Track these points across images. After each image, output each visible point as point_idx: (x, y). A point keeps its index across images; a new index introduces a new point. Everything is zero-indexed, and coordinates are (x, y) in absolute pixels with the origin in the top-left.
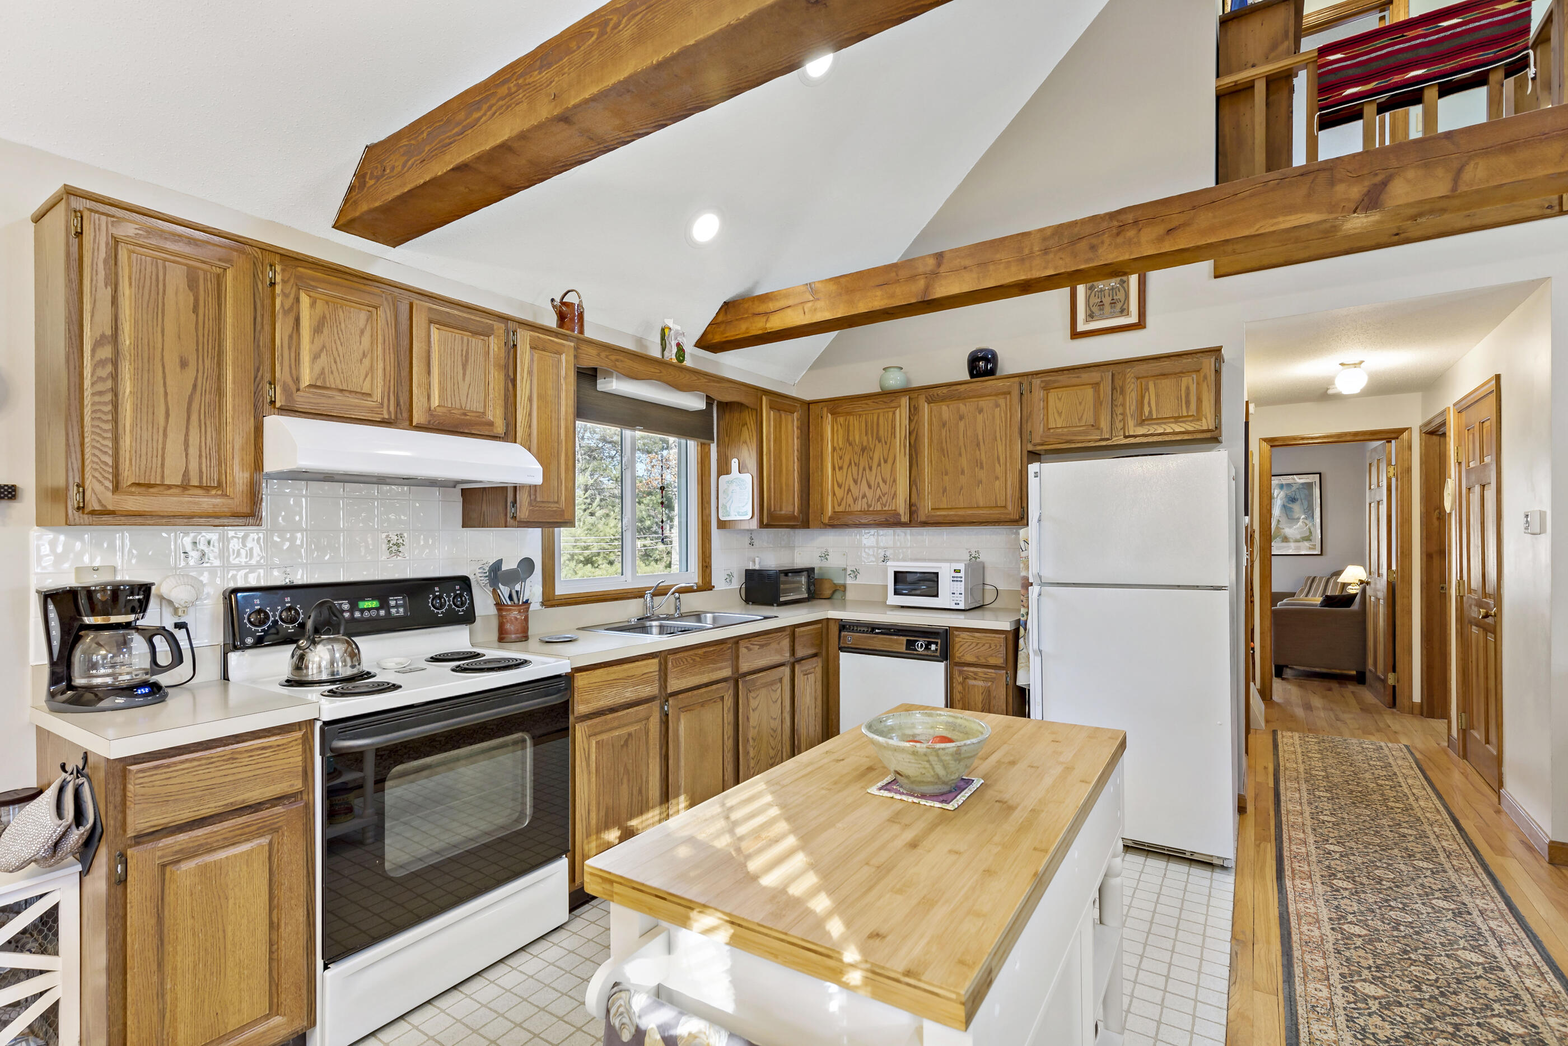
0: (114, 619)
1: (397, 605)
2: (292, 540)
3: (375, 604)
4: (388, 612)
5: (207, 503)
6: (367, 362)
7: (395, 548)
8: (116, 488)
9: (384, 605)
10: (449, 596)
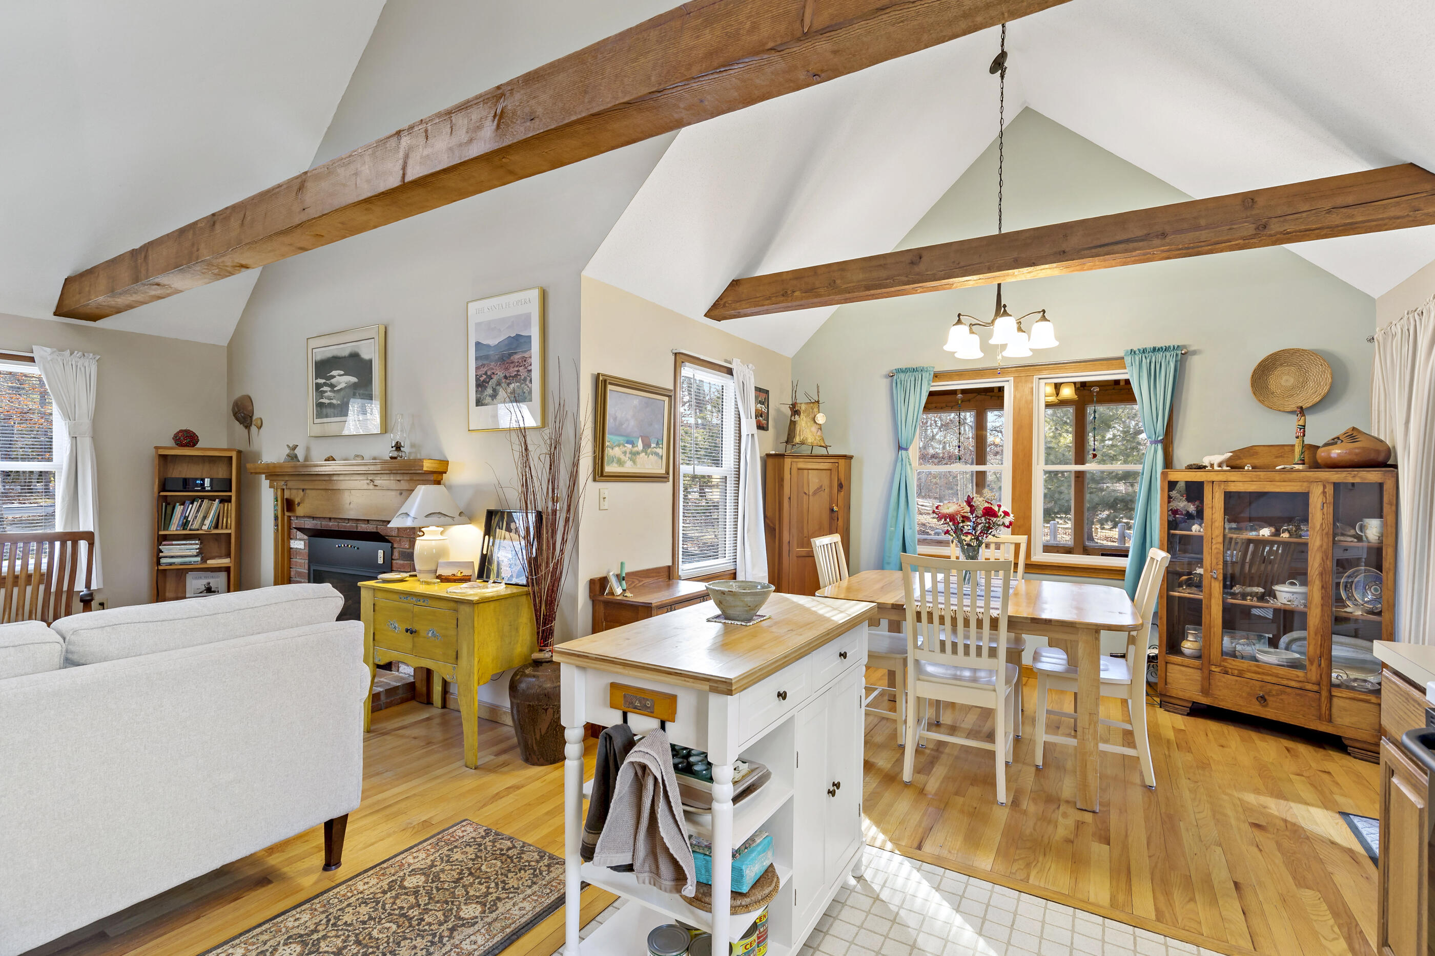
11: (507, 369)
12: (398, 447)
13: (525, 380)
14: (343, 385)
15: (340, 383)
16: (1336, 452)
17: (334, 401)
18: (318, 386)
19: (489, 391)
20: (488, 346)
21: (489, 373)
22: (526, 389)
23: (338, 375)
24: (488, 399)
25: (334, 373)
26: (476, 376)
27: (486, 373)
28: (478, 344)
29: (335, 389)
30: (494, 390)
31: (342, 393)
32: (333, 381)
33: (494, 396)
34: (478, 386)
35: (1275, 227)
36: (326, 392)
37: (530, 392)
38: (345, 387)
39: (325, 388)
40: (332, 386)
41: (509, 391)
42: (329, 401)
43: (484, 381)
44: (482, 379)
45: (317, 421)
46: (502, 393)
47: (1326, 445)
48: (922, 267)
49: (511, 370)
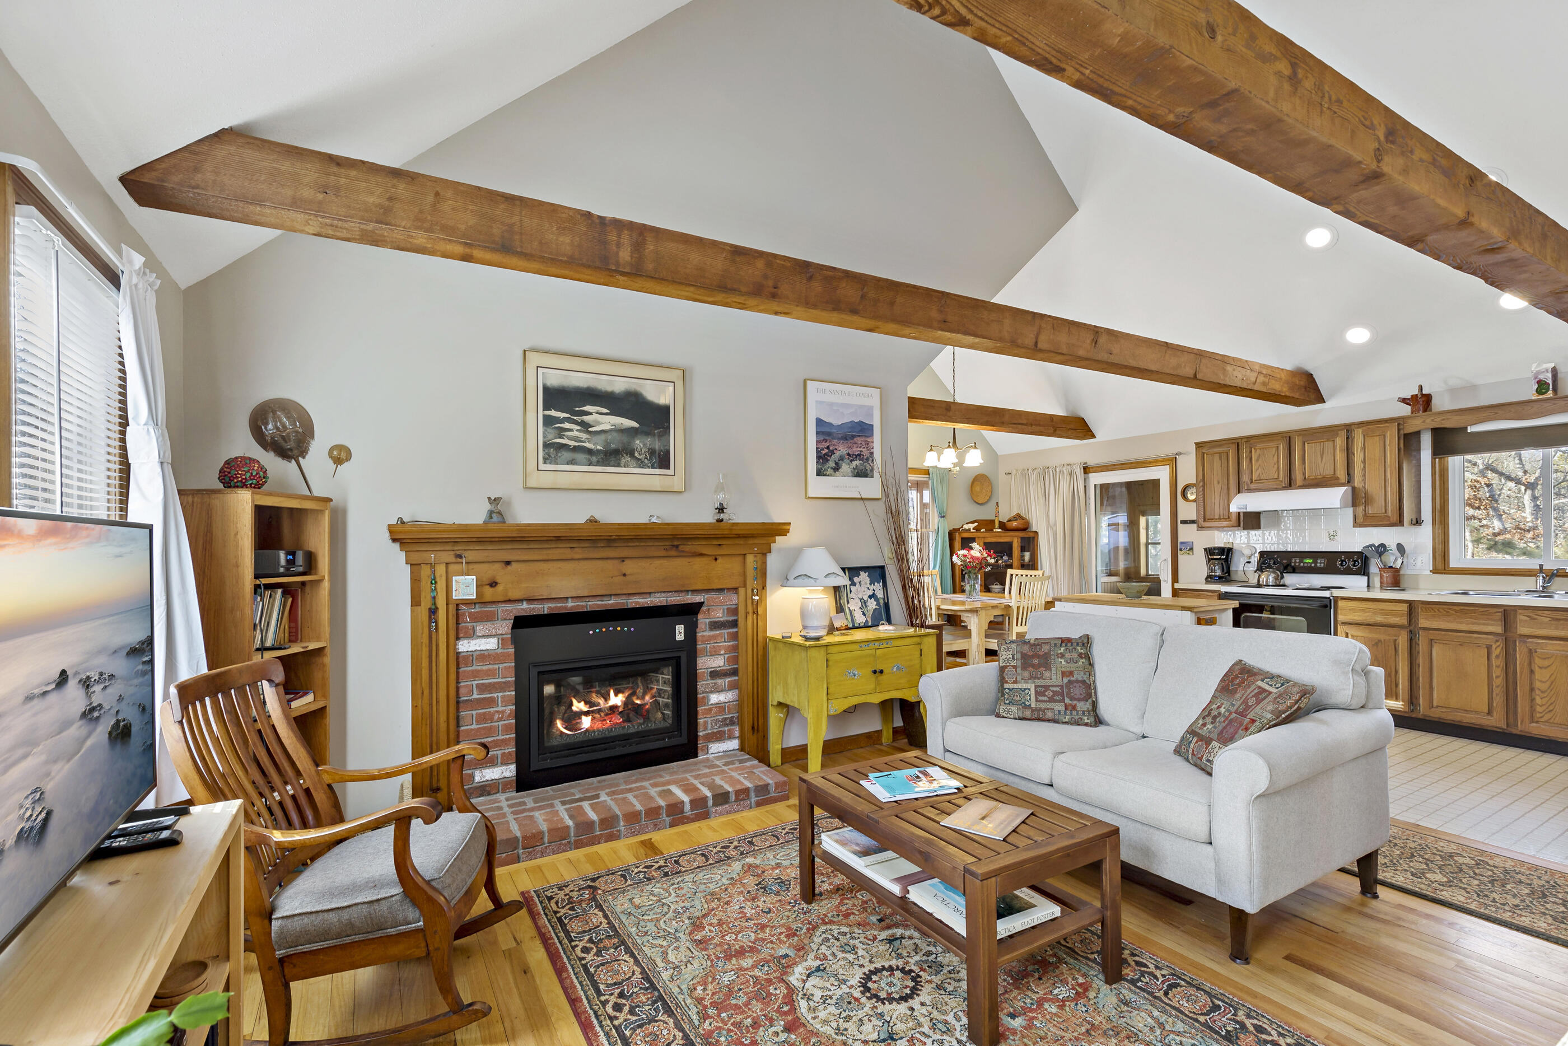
0: (1215, 557)
1: (1321, 563)
2: (1287, 534)
3: (1311, 561)
4: (1316, 565)
5: (1225, 523)
6: (1276, 466)
7: (1332, 537)
8: (1205, 520)
9: (1315, 562)
10: (1349, 560)
11: (850, 448)
12: (721, 509)
13: (867, 459)
14: (608, 427)
15: (599, 423)
16: (1015, 524)
17: (587, 445)
18: (548, 421)
19: (832, 464)
20: (830, 424)
21: (831, 448)
22: (868, 468)
23: (597, 413)
24: (830, 471)
25: (588, 408)
26: (817, 448)
27: (828, 448)
28: (819, 422)
29: (590, 429)
30: (837, 464)
31: (603, 437)
32: (586, 418)
33: (837, 468)
34: (819, 457)
35: (1058, 432)
36: (571, 430)
37: (872, 470)
38: (611, 430)
39: (567, 425)
40: (585, 426)
41: (852, 467)
42: (577, 444)
43: (825, 454)
44: (823, 452)
45: (542, 466)
46: (845, 467)
47: (1009, 521)
48: (950, 414)
49: (854, 449)
